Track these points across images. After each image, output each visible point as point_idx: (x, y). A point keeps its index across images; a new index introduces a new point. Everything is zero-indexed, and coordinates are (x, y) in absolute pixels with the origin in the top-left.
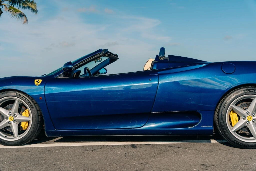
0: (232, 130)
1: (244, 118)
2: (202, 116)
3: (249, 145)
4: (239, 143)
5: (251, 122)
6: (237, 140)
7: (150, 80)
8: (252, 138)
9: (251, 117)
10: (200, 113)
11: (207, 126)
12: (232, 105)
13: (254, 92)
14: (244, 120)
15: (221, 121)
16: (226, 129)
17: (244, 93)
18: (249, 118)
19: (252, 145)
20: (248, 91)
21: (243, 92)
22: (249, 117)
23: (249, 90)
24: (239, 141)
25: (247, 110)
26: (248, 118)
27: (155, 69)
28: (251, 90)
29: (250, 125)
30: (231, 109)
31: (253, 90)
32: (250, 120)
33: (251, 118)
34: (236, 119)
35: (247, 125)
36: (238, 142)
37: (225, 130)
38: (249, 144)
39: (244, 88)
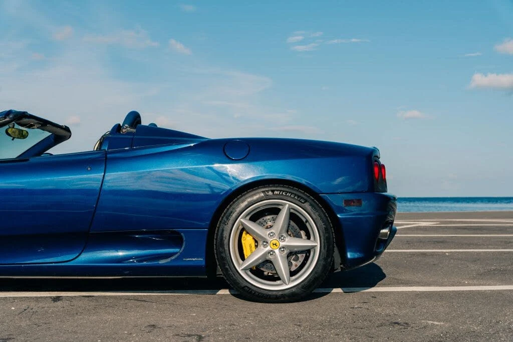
0: (240, 267)
1: (265, 244)
2: (184, 239)
3: (270, 296)
4: (254, 292)
5: (277, 251)
6: (250, 286)
7: (89, 169)
8: (278, 282)
9: (277, 242)
10: (182, 234)
11: (194, 259)
12: (242, 218)
13: (282, 194)
14: (264, 247)
15: (221, 249)
16: (229, 265)
17: (263, 197)
18: (273, 244)
19: (276, 296)
20: (270, 193)
21: (262, 195)
22: (274, 242)
23: (273, 191)
24: (253, 288)
25: (271, 230)
26: (271, 245)
27: (105, 150)
28: (277, 191)
29: (276, 258)
30: (241, 227)
31: (280, 191)
32: (276, 247)
33: (278, 244)
34: (251, 247)
35: (270, 257)
36: (250, 289)
37: (227, 267)
38: (270, 293)
39: (265, 187)
